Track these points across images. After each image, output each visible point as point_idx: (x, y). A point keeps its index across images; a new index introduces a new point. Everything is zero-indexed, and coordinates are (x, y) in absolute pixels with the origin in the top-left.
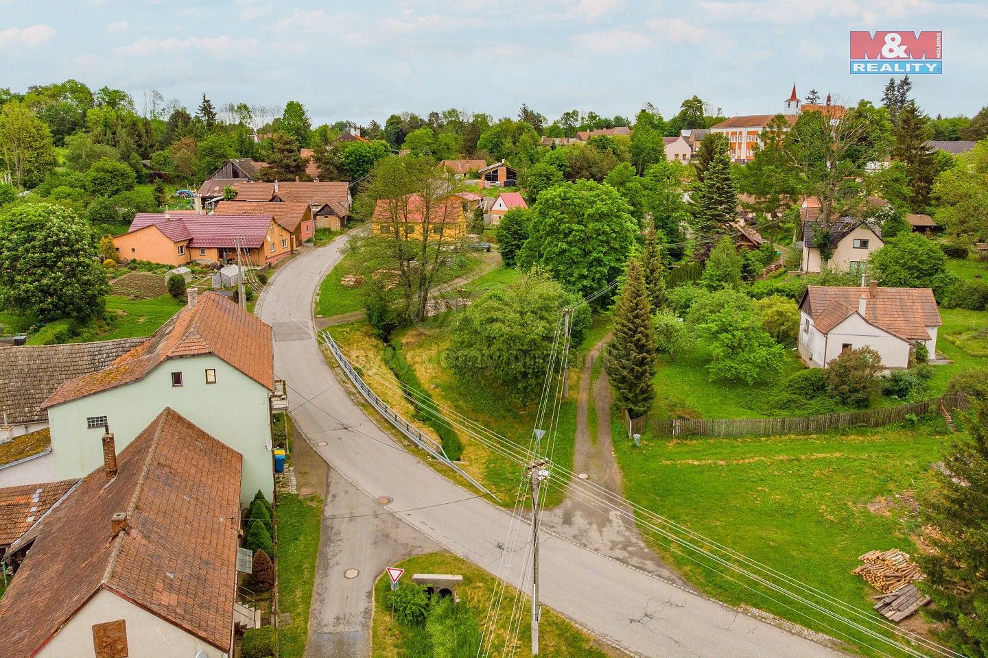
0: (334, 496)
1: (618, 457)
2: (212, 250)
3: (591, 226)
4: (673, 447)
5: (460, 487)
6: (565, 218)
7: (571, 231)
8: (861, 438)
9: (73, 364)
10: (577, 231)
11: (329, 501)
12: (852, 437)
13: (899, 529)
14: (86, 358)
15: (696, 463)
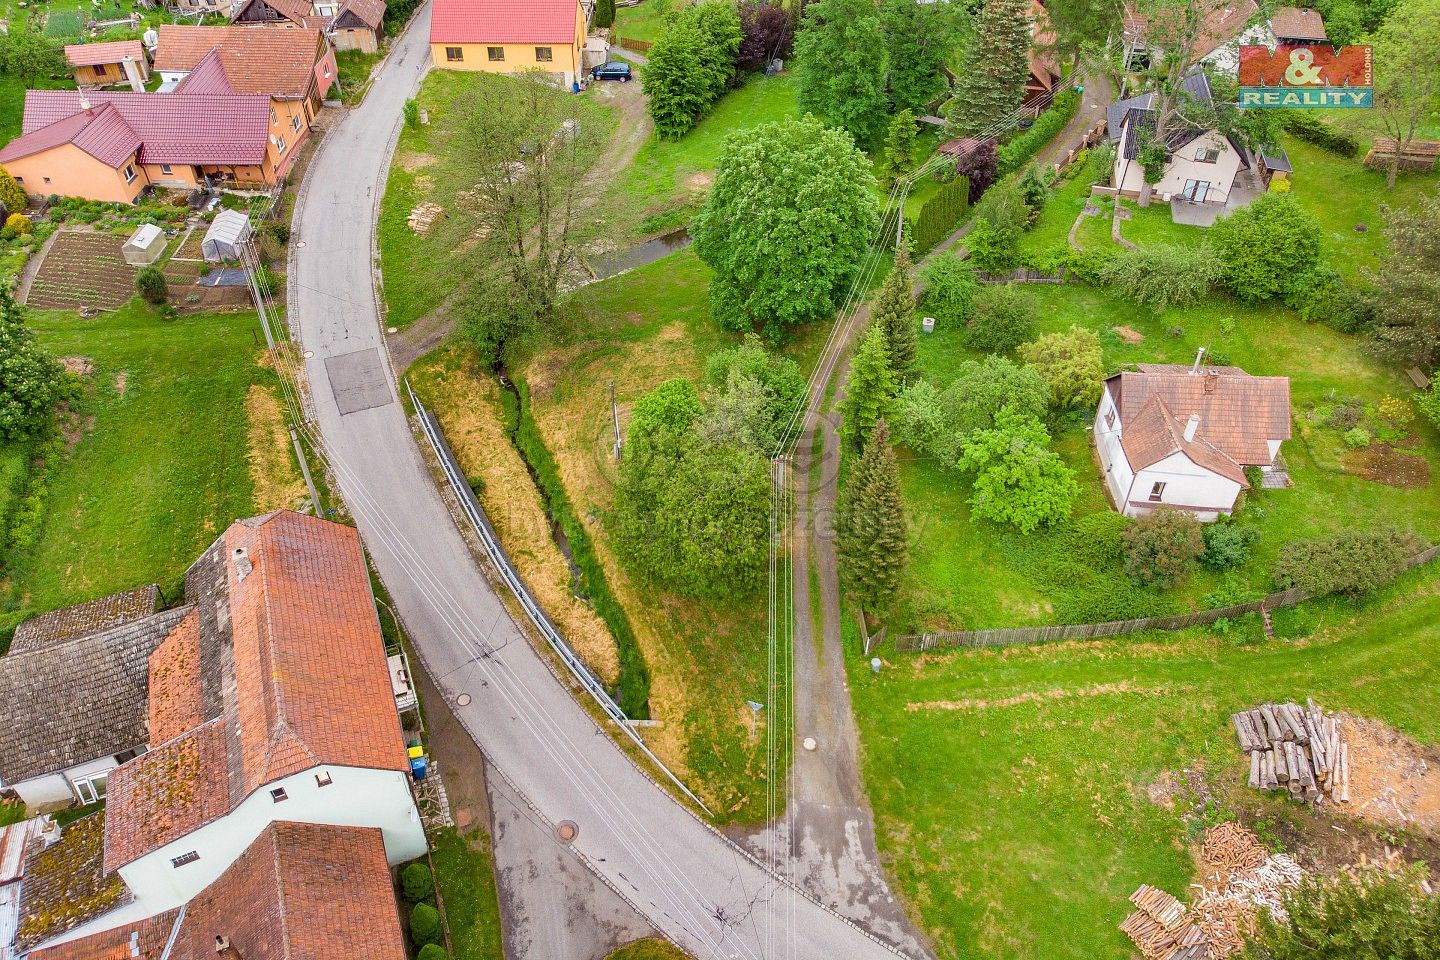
0: (502, 826)
1: (852, 694)
2: (183, 168)
3: (809, 214)
4: (922, 671)
5: (657, 785)
6: (765, 197)
7: (776, 221)
8: (1155, 649)
9: (93, 671)
10: (786, 223)
11: (497, 836)
12: (1146, 646)
13: (1181, 835)
14: (108, 658)
15: (950, 706)
